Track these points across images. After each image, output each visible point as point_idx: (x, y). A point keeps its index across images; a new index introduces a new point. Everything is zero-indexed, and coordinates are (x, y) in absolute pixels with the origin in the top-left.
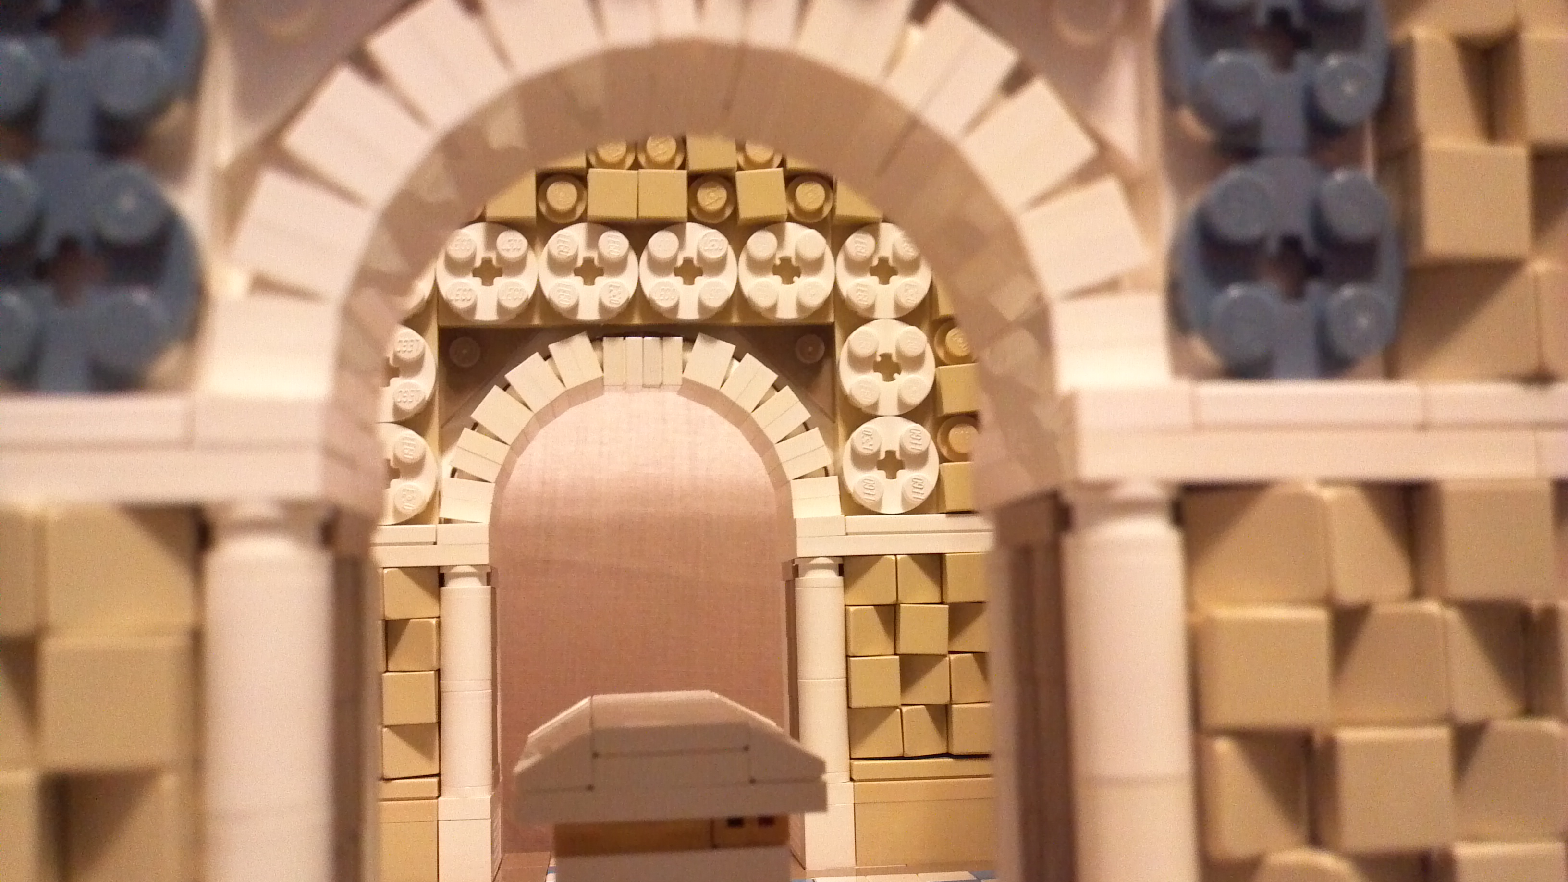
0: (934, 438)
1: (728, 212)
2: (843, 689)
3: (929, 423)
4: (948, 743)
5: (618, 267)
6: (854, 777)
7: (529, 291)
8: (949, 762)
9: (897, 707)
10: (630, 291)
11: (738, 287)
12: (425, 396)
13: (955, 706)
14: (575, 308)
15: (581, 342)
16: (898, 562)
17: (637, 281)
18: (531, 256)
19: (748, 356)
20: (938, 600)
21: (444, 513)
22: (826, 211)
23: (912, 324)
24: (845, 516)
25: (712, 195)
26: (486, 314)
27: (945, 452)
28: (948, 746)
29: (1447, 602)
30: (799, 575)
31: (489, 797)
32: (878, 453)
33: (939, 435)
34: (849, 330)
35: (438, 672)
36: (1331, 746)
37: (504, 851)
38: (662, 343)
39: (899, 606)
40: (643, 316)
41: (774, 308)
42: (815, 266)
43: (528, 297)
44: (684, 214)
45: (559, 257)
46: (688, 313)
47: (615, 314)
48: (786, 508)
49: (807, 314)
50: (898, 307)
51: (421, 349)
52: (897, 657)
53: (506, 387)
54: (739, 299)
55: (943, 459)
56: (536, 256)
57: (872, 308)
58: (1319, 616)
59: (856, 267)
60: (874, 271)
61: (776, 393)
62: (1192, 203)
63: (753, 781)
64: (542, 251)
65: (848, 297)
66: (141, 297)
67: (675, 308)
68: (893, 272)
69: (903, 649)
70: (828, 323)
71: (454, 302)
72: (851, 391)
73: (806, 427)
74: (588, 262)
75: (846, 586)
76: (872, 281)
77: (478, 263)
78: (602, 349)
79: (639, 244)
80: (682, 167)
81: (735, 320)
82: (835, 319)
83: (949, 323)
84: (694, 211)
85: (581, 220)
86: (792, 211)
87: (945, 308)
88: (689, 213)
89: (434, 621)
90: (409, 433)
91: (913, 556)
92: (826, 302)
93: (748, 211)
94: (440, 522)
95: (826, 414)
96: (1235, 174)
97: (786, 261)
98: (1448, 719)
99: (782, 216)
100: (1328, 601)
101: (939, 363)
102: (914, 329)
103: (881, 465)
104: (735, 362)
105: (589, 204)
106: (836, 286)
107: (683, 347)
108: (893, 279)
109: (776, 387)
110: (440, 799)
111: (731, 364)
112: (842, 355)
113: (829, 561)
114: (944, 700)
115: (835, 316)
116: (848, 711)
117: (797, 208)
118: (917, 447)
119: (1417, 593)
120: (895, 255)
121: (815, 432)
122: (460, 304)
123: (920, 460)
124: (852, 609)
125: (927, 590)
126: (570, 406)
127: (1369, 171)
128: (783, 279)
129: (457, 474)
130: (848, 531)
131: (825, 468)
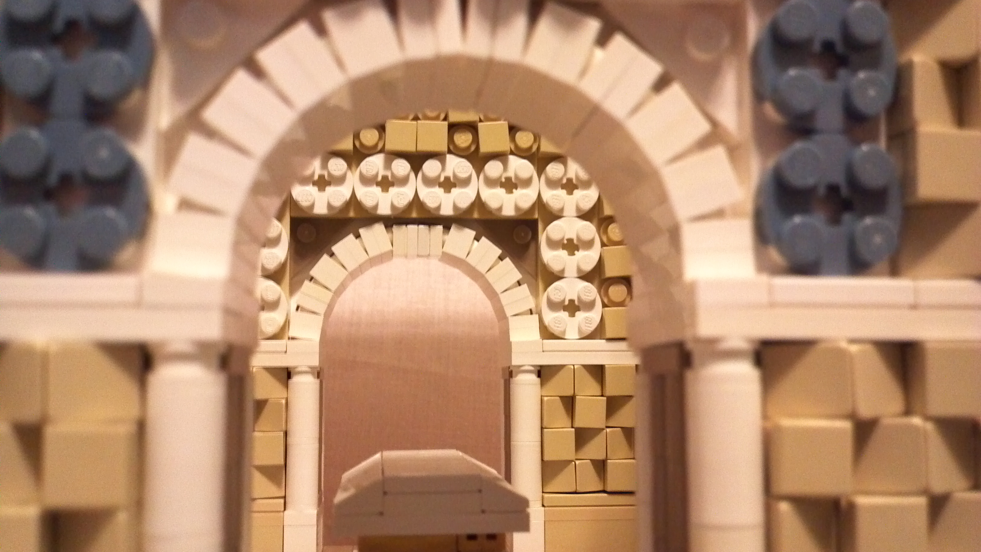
0: (599, 292)
1: (473, 148)
2: (539, 449)
3: (596, 282)
4: (604, 483)
5: (403, 181)
6: (545, 505)
7: (348, 196)
8: (604, 497)
9: (572, 461)
10: (411, 196)
11: (478, 196)
12: (281, 259)
13: (609, 461)
14: (376, 207)
15: (379, 228)
16: (575, 369)
17: (415, 189)
18: (349, 174)
19: (483, 239)
20: (601, 394)
21: (292, 333)
22: (534, 149)
23: (586, 220)
24: (542, 340)
25: (463, 137)
26: (321, 210)
27: (606, 301)
28: (604, 485)
29: (927, 418)
30: (513, 377)
31: (315, 512)
32: (564, 301)
33: (602, 290)
34: (547, 223)
35: (286, 434)
36: (852, 507)
37: (324, 545)
38: (430, 230)
39: (576, 397)
40: (418, 212)
41: (500, 209)
42: (527, 183)
43: (347, 199)
44: (446, 149)
45: (367, 175)
46: (447, 211)
47: (401, 211)
48: (505, 333)
49: (521, 213)
50: (578, 209)
51: (278, 232)
52: (573, 429)
53: (332, 255)
54: (478, 203)
55: (604, 305)
56: (352, 173)
57: (562, 210)
58: (846, 425)
59: (552, 184)
60: (563, 187)
61: (501, 262)
62: (771, 163)
63: (483, 512)
64: (356, 172)
65: (547, 203)
66: (110, 212)
67: (439, 208)
68: (576, 187)
69: (578, 424)
70: (534, 219)
71: (301, 202)
72: (547, 262)
73: (519, 283)
74: (385, 178)
75: (542, 384)
76: (562, 193)
77: (316, 177)
78: (392, 232)
79: (416, 167)
80: (445, 119)
81: (476, 215)
82: (538, 216)
83: (610, 220)
84: (451, 148)
85: (381, 151)
86: (513, 148)
87: (608, 211)
88: (449, 148)
89: (284, 401)
90: (271, 283)
91: (585, 367)
92: (533, 206)
93: (485, 148)
94: (289, 338)
95: (531, 275)
96: (798, 145)
97: (508, 179)
98: (925, 492)
99: (507, 151)
100: (852, 416)
101: (603, 245)
102: (587, 223)
103: (565, 308)
104: (476, 242)
105: (386, 143)
106: (539, 195)
107: (443, 232)
108: (576, 192)
109: (501, 258)
110: (286, 512)
111: (473, 242)
112: (542, 239)
113: (532, 368)
114: (602, 457)
115: (538, 214)
116: (542, 463)
117: (516, 146)
118: (589, 298)
119: (908, 412)
120: (577, 177)
121: (525, 287)
122: (304, 202)
123: (590, 306)
124: (546, 398)
125: (593, 387)
126: (371, 267)
127: (882, 144)
128: (506, 191)
129: (299, 309)
130: (544, 349)
131: (531, 310)
